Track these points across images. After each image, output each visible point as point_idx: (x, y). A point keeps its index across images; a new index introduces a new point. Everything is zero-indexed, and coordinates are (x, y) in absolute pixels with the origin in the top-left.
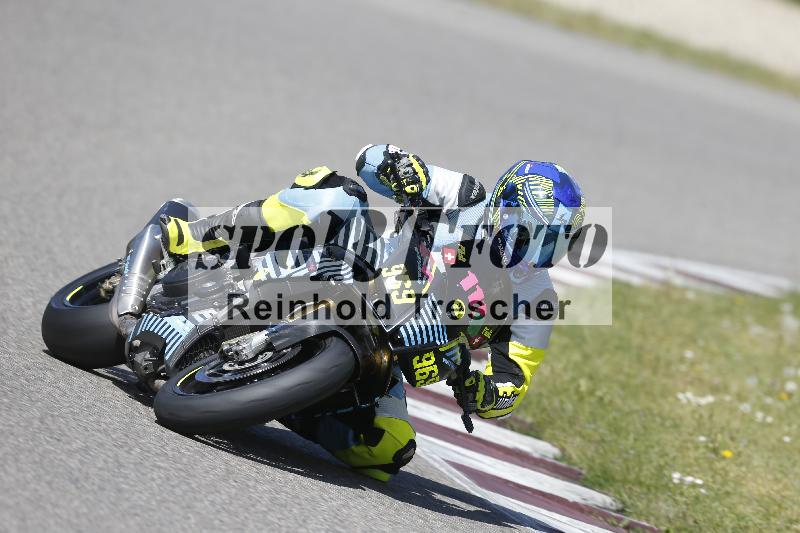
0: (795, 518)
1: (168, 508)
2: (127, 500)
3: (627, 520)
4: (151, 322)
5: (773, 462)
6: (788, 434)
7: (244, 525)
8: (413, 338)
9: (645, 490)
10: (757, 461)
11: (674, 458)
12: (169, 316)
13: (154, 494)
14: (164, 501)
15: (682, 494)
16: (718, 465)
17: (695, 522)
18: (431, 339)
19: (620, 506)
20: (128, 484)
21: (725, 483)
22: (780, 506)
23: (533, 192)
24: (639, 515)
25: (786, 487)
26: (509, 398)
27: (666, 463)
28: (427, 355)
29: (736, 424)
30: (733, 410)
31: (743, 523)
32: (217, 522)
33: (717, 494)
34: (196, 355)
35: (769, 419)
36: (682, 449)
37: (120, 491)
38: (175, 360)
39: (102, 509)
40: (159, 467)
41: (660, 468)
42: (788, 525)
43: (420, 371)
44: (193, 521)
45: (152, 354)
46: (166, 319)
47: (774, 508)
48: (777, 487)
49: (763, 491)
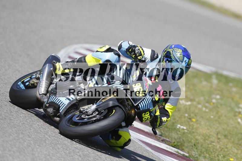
0: (213, 141)
1: (25, 126)
2: (13, 122)
3: (162, 138)
4: (54, 98)
5: (207, 124)
6: (213, 115)
7: (47, 132)
8: (143, 107)
9: (168, 129)
10: (203, 123)
11: (178, 121)
13: (21, 121)
14: (24, 124)
15: (179, 131)
16: (191, 123)
17: (183, 140)
19: (160, 134)
20: (13, 118)
21: (193, 129)
22: (209, 137)
24: (166, 137)
25: (211, 132)
26: (165, 122)
27: (175, 122)
28: (147, 113)
29: (197, 111)
30: (196, 107)
31: (197, 142)
32: (39, 131)
33: (190, 132)
35: (207, 110)
36: (180, 118)
37: (11, 120)
39: (5, 125)
40: (23, 113)
41: (173, 123)
42: (211, 143)
43: (144, 118)
44: (32, 130)
45: (54, 109)
47: (207, 138)
48: (208, 131)
49: (204, 132)
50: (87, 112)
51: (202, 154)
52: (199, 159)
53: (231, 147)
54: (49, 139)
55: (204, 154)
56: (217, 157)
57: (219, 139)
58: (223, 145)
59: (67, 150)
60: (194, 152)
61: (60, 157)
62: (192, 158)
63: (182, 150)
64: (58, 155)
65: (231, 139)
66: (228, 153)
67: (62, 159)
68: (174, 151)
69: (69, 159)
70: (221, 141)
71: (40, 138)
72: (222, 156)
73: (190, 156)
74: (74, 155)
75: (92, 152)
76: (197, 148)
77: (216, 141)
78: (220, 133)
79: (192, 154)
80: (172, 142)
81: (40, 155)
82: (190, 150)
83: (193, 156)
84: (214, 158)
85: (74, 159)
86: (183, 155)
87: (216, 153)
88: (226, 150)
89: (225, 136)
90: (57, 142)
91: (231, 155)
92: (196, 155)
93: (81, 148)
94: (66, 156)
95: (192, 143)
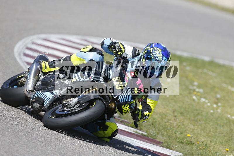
0: (170, 119)
3: (121, 120)
4: (39, 94)
5: (164, 103)
8: (122, 100)
12: (45, 92)
18: (128, 100)
22: (166, 115)
23: (156, 53)
25: (167, 110)
26: (147, 116)
28: (126, 105)
31: (155, 121)
34: (54, 104)
38: (47, 106)
42: (168, 121)
43: (124, 110)
45: (39, 104)
46: (44, 93)
47: (164, 116)
48: (165, 110)
49: (161, 111)
50: (69, 105)
51: (160, 132)
52: (157, 138)
53: (188, 123)
54: (12, 127)
55: (161, 132)
56: (175, 134)
57: (176, 116)
58: (179, 122)
59: (30, 137)
60: (152, 131)
61: (23, 144)
62: (150, 136)
63: (141, 130)
64: (20, 142)
65: (187, 116)
66: (185, 129)
67: (25, 146)
68: (132, 131)
69: (31, 145)
70: (178, 119)
71: (3, 127)
72: (179, 132)
73: (148, 134)
74: (36, 141)
75: (53, 138)
76: (154, 127)
77: (173, 119)
78: (176, 111)
79: (150, 133)
80: (131, 123)
81: (3, 144)
82: (148, 129)
83: (151, 135)
84: (171, 135)
85: (36, 145)
86: (142, 134)
87: (173, 130)
88: (183, 127)
89: (182, 113)
90: (19, 130)
91: (188, 131)
92: (154, 133)
93: (43, 134)
94: (29, 143)
95: (150, 122)
